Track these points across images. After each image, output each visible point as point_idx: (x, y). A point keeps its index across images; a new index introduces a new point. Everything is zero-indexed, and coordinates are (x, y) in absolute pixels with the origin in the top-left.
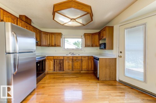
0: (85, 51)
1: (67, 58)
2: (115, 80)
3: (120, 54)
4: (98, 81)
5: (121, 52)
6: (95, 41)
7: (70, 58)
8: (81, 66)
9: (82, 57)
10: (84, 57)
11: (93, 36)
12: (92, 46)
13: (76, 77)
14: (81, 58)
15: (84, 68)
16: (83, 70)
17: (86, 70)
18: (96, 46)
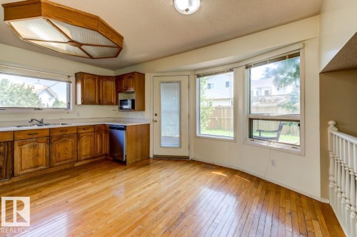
0: (78, 114)
1: (31, 136)
2: (149, 158)
3: (155, 118)
4: (125, 167)
5: (156, 115)
6: (106, 93)
7: (39, 135)
8: (77, 151)
9: (78, 128)
10: (84, 129)
11: (101, 81)
12: (100, 103)
13: (70, 178)
14: (75, 132)
15: (84, 153)
16: (83, 158)
17: (89, 157)
18: (111, 104)
